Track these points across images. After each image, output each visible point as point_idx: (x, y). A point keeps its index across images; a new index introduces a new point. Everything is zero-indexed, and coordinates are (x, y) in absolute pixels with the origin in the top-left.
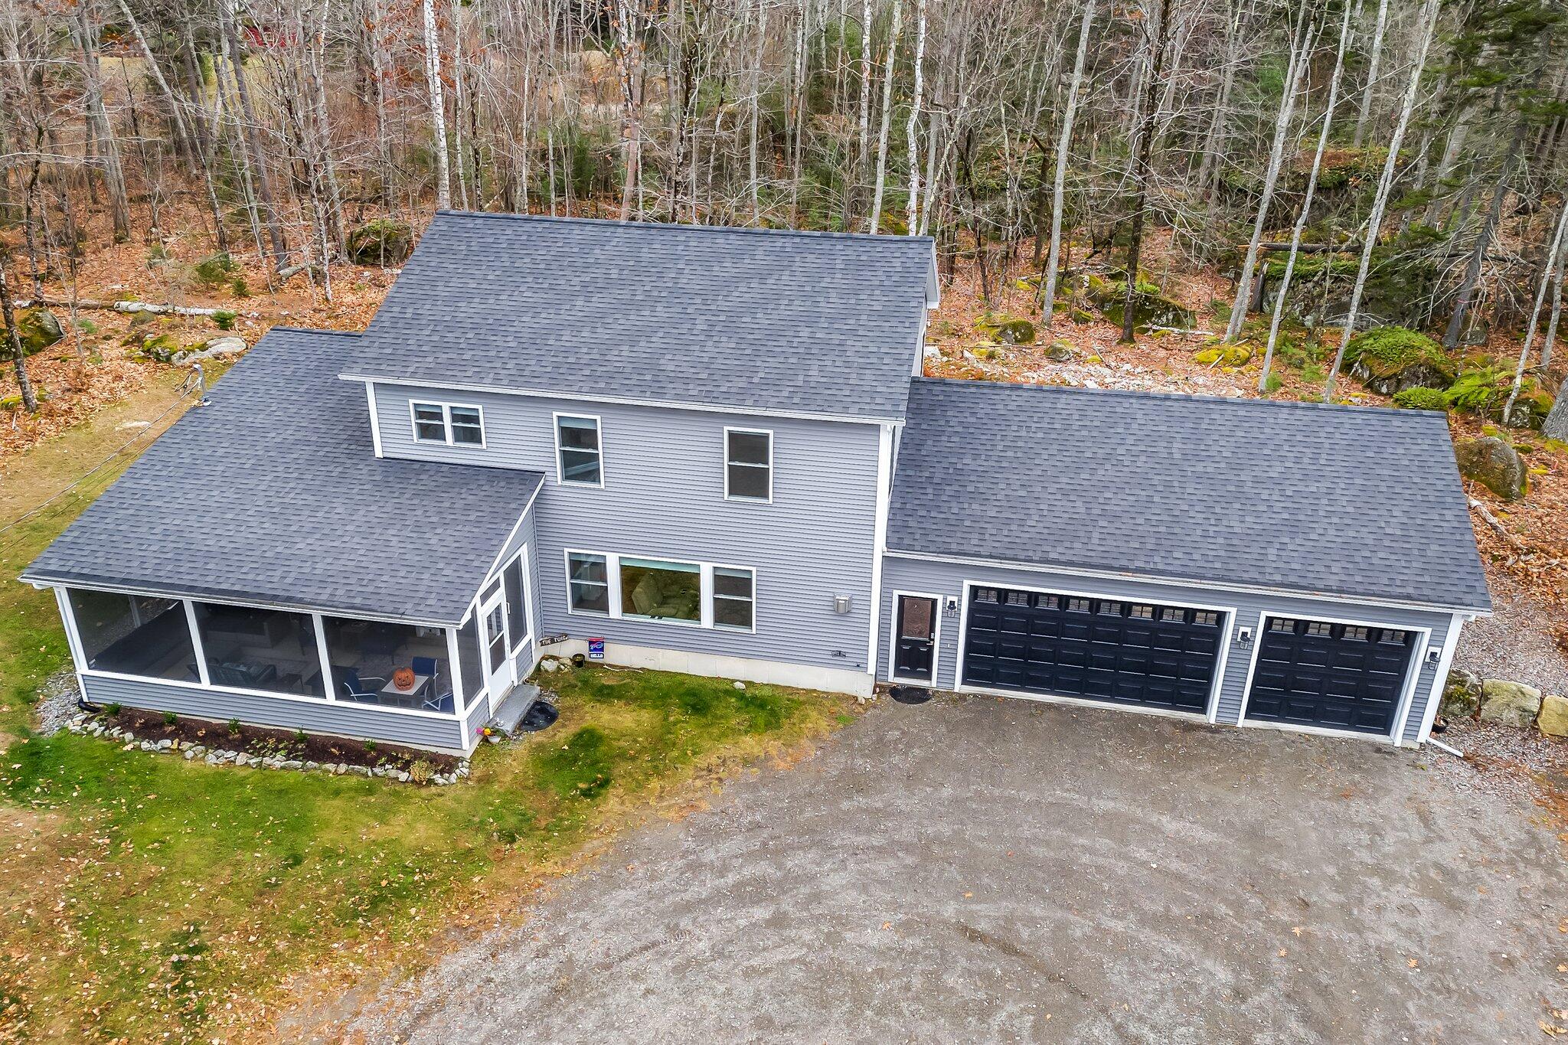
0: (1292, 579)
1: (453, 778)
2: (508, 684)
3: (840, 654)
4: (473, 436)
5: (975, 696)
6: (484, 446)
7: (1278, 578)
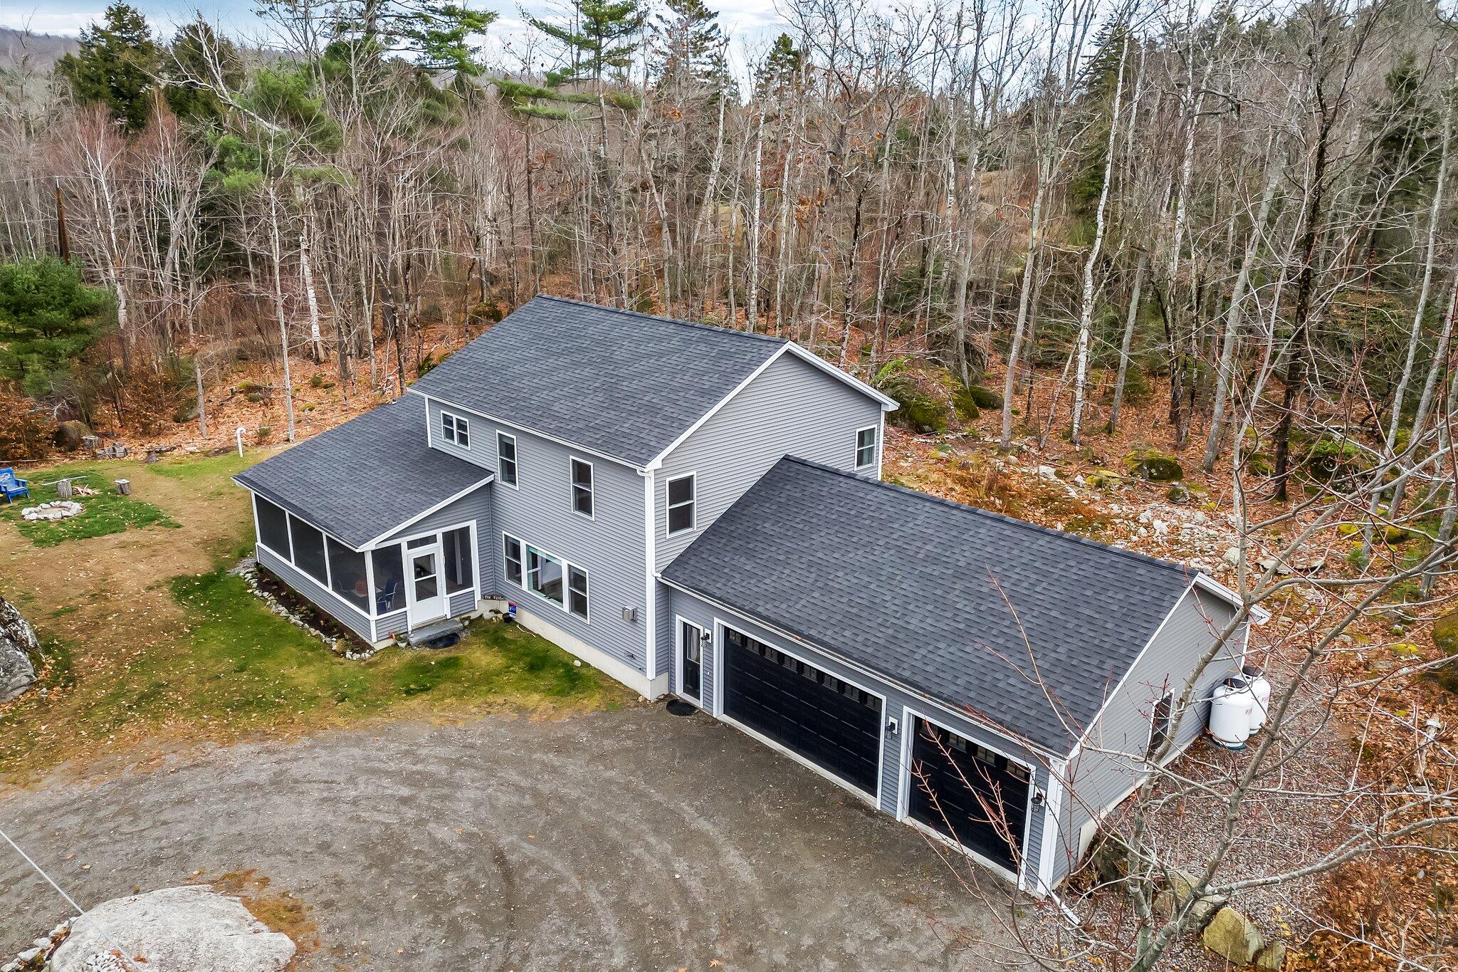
0: (917, 678)
1: (357, 656)
2: (442, 614)
3: (632, 656)
4: (463, 440)
5: (725, 724)
6: (469, 448)
7: (907, 674)
